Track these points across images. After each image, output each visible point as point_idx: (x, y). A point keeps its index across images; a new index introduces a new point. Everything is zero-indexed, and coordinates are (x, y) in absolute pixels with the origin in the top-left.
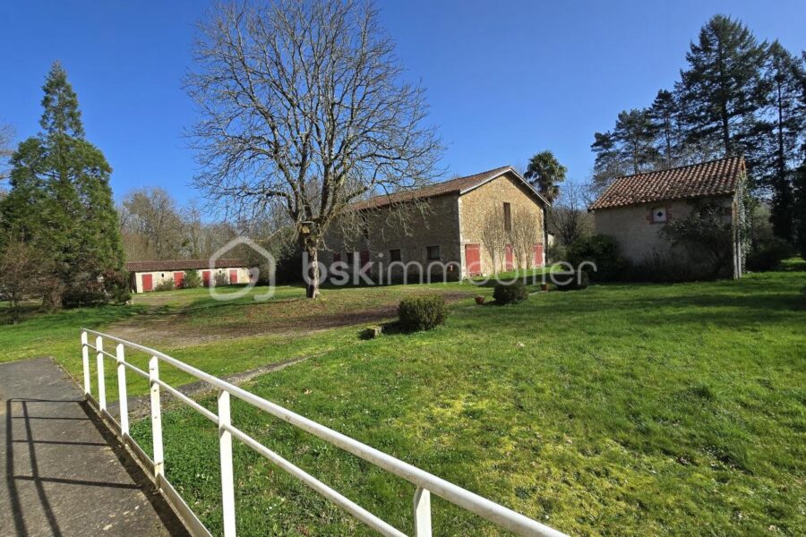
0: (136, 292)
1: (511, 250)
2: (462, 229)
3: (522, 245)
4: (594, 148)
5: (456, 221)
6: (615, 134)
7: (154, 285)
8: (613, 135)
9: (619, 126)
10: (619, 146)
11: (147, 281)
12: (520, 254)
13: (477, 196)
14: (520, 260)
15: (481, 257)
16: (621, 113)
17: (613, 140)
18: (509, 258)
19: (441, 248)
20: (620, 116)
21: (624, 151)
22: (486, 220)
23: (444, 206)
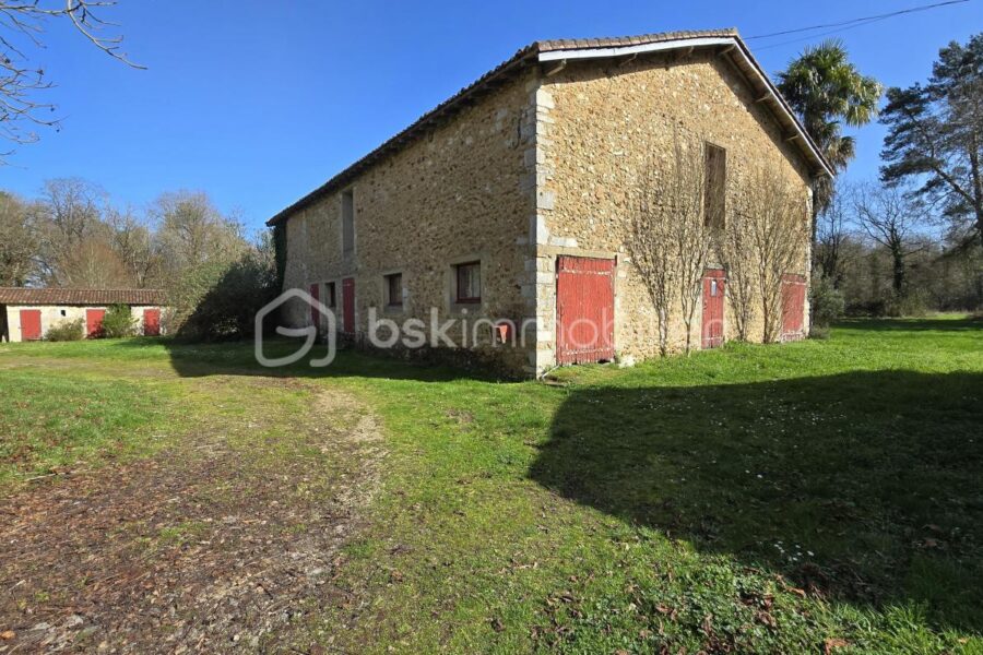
0: (7, 339)
1: (720, 289)
2: (546, 199)
3: (753, 274)
4: (884, 117)
5: (529, 173)
6: (930, 89)
7: (44, 331)
8: (926, 91)
9: (940, 72)
10: (938, 110)
11: (31, 323)
12: (745, 300)
13: (617, 100)
14: (743, 319)
15: (618, 301)
16: (946, 46)
17: (925, 101)
18: (712, 310)
19: (484, 268)
20: (944, 54)
21: (943, 121)
22: (645, 186)
23: (499, 126)
